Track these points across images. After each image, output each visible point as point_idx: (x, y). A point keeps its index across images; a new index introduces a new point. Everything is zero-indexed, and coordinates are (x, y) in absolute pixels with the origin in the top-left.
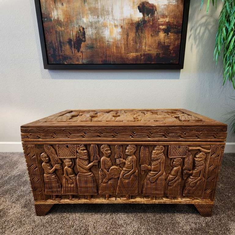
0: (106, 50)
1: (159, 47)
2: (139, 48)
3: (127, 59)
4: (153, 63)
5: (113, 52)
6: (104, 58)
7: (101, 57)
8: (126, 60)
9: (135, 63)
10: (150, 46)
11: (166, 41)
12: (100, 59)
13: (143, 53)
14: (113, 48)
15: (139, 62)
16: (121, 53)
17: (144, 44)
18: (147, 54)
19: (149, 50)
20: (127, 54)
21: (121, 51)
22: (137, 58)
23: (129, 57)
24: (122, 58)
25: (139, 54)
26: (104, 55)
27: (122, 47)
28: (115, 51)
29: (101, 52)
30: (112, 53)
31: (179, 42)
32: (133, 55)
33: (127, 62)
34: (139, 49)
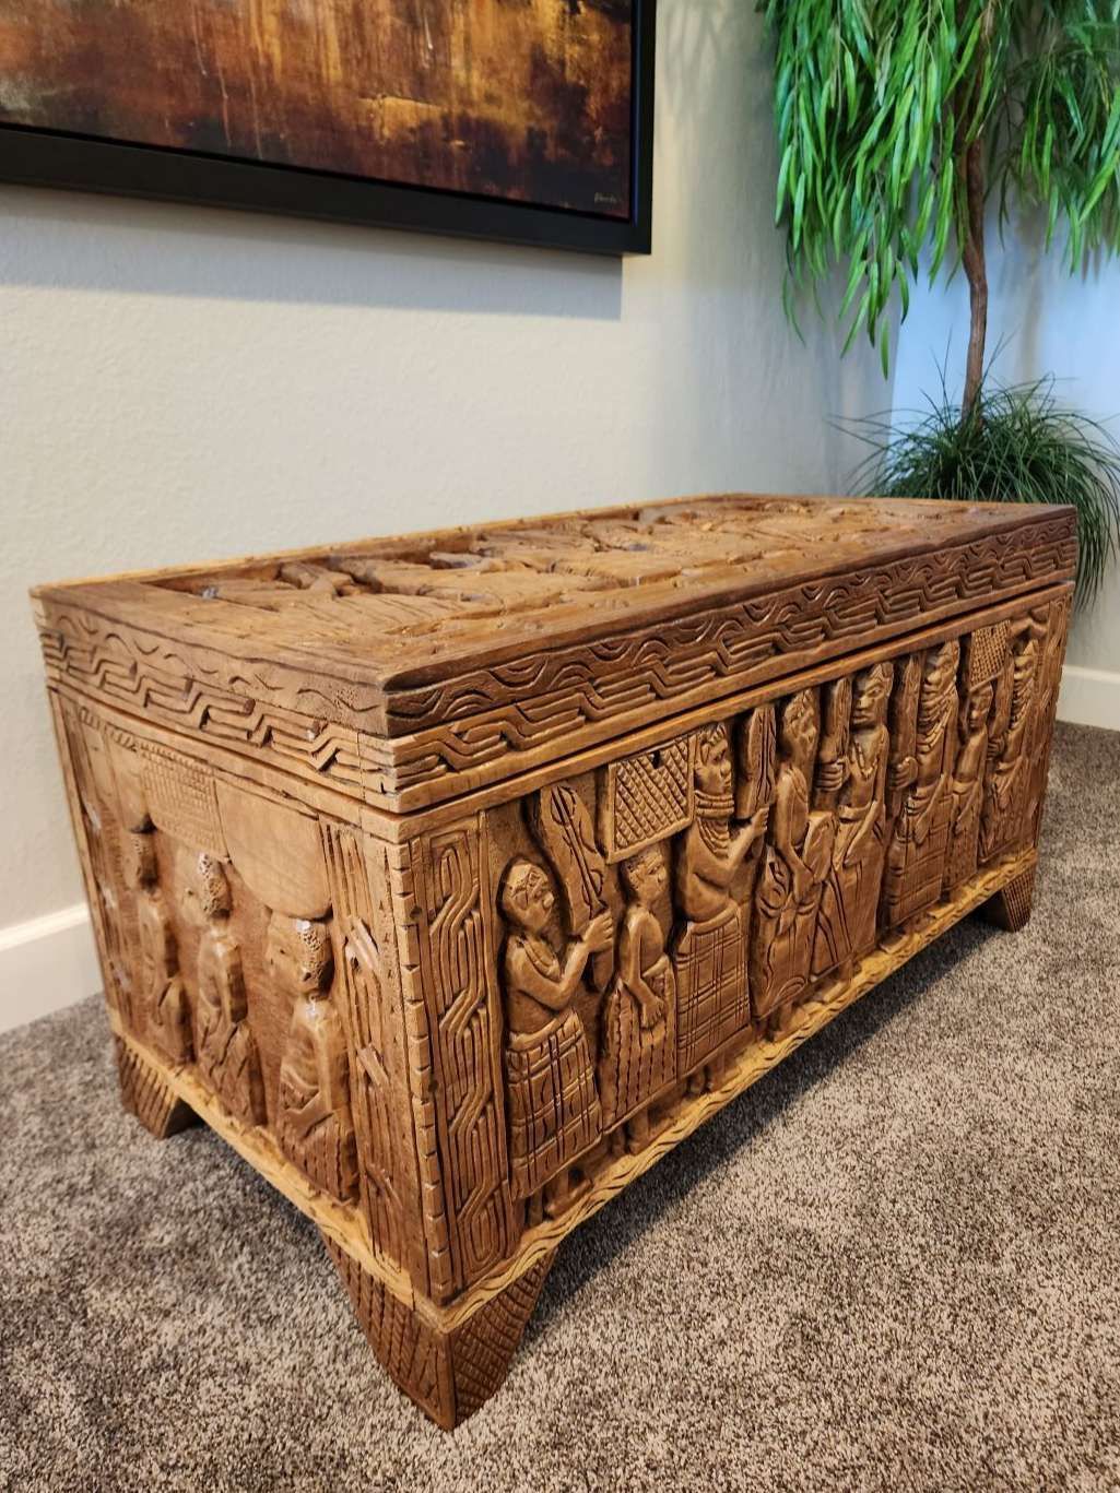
0: (208, 30)
1: (539, 82)
2: (434, 63)
3: (366, 134)
4: (513, 195)
5: (262, 61)
6: (195, 103)
7: (172, 86)
8: (357, 144)
9: (414, 180)
10: (492, 70)
11: (567, 56)
12: (165, 104)
13: (457, 110)
14: (260, 24)
15: (437, 180)
16: (317, 80)
17: (456, 40)
18: (478, 121)
19: (490, 98)
20: (363, 96)
21: (317, 64)
22: (421, 143)
23: (377, 124)
24: (327, 121)
25: (433, 111)
26: (195, 68)
27: (321, 33)
28: (276, 51)
29: (164, 33)
30: (255, 65)
31: (627, 79)
32: (396, 111)
33: (368, 167)
34: (433, 72)
